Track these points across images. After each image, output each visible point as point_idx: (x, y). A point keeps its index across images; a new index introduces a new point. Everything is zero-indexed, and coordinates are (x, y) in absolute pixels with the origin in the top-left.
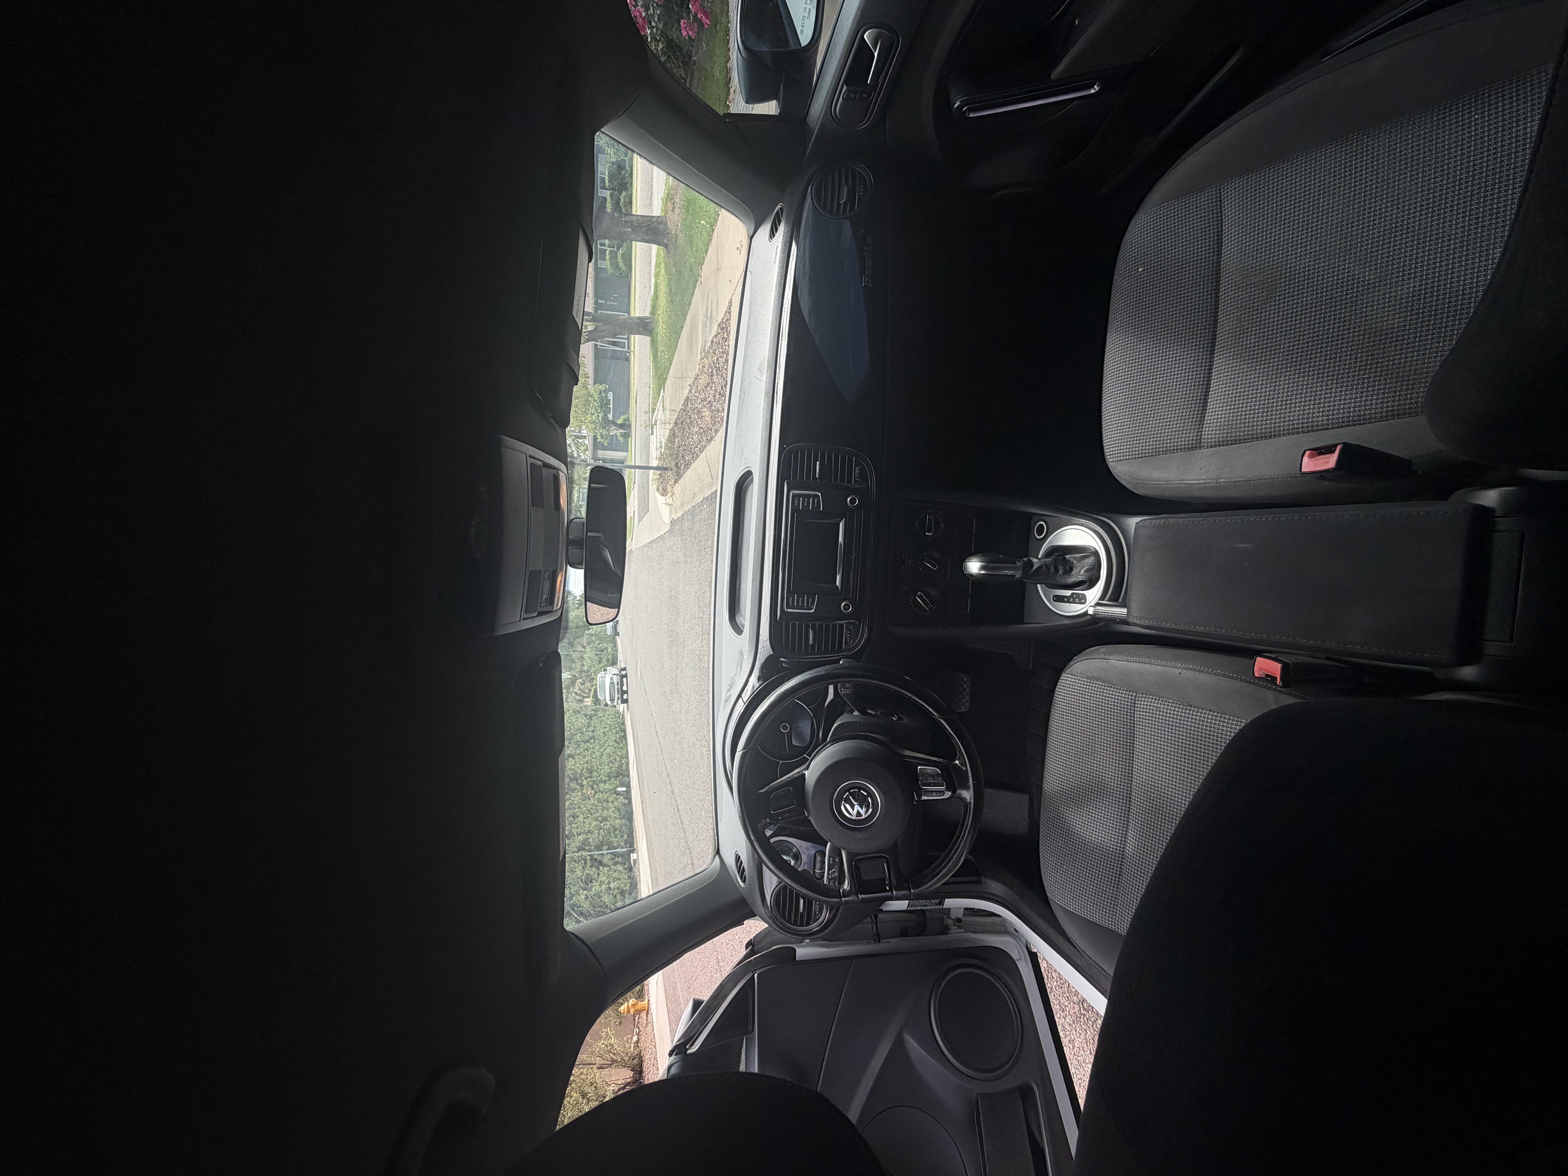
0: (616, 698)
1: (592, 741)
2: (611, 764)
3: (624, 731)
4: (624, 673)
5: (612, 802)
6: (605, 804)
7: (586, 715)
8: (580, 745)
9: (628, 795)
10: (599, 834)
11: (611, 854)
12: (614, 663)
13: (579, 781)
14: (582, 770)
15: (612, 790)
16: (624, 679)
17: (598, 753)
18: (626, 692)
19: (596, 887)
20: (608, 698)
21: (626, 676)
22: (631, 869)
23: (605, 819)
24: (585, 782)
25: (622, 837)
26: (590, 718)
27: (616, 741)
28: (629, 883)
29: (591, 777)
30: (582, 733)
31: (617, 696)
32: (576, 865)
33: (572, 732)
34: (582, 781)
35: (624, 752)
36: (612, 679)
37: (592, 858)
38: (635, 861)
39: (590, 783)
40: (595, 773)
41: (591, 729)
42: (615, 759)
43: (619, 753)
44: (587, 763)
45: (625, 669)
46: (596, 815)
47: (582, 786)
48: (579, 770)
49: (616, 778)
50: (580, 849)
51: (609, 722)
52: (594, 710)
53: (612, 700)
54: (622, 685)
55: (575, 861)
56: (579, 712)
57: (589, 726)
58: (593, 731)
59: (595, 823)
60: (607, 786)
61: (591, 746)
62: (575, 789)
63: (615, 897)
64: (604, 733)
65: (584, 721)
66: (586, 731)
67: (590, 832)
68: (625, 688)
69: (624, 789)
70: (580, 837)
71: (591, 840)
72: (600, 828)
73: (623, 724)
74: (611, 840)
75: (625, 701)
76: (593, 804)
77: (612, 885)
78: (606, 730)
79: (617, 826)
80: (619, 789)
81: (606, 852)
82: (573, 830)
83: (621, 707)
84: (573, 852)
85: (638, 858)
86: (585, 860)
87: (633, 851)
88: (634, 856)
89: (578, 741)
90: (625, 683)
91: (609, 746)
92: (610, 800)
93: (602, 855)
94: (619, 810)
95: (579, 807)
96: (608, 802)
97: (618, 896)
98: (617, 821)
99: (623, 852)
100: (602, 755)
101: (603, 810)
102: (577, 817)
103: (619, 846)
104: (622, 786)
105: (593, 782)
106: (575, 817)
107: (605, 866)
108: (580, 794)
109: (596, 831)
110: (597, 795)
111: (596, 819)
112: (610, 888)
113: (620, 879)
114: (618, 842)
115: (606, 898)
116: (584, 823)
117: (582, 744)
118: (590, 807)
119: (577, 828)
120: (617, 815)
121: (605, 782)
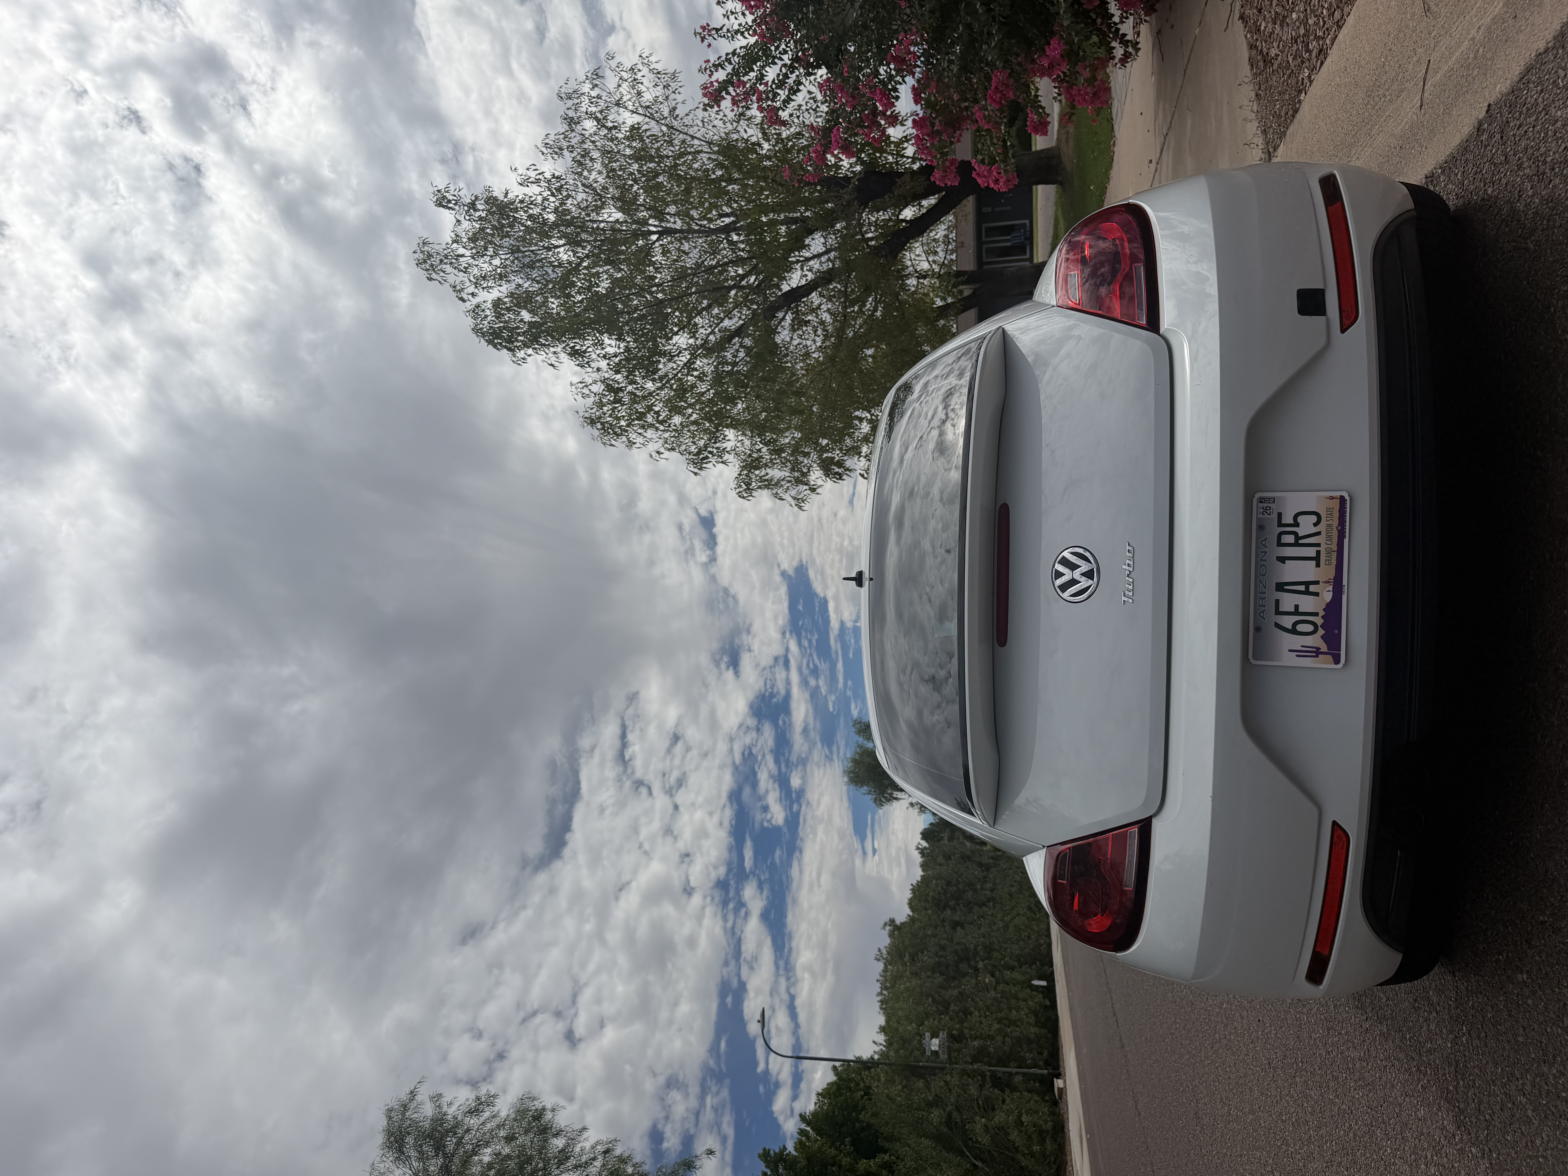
1: (991, 904)
2: (1021, 943)
5: (1025, 1000)
6: (1013, 1001)
7: (980, 865)
8: (971, 908)
9: (1050, 991)
10: (1004, 1043)
11: (1025, 1074)
13: (973, 963)
14: (976, 947)
15: (1024, 982)
17: (1001, 924)
19: (999, 1117)
22: (1053, 1102)
23: (1013, 1023)
24: (981, 965)
25: (1040, 1053)
26: (987, 870)
27: (1029, 908)
28: (1052, 1121)
29: (989, 958)
30: (975, 891)
32: (970, 1080)
33: (961, 887)
34: (977, 962)
35: (1043, 926)
37: (993, 1075)
38: (1060, 1090)
39: (989, 967)
40: (996, 954)
41: (989, 885)
42: (1029, 937)
43: (1035, 928)
44: (984, 937)
46: (999, 1015)
47: (976, 969)
48: (972, 947)
49: (1033, 967)
50: (975, 1059)
52: (992, 858)
55: (969, 1076)
56: (969, 858)
57: (985, 882)
59: (996, 1026)
60: (1017, 975)
61: (990, 913)
62: (967, 974)
63: (1030, 1137)
64: (1011, 895)
65: (978, 872)
66: (982, 889)
67: (992, 1038)
69: (1043, 983)
70: (976, 1043)
71: (992, 1050)
72: (1006, 1035)
74: (1022, 1054)
76: (994, 999)
77: (1024, 1118)
78: (1013, 890)
79: (1033, 1036)
80: (1036, 982)
81: (1014, 1070)
82: (966, 1031)
84: (966, 1063)
85: (1065, 1087)
86: (984, 1077)
87: (1059, 1076)
88: (1059, 1083)
89: (970, 903)
91: (1018, 915)
92: (1020, 996)
93: (1010, 1074)
94: (1035, 1014)
95: (973, 1000)
96: (1018, 999)
97: (1034, 1136)
98: (1033, 1030)
99: (1042, 1075)
100: (1006, 927)
101: (1010, 1010)
102: (971, 1014)
103: (1036, 1066)
104: (1040, 979)
105: (994, 966)
106: (966, 1013)
107: (1013, 1089)
108: (973, 981)
109: (999, 1038)
110: (1001, 987)
111: (999, 1021)
112: (1022, 1123)
113: (1037, 1112)
114: (1032, 1059)
115: (1014, 1135)
116: (981, 1023)
117: (976, 908)
118: (989, 1002)
119: (970, 1029)
120: (1032, 1019)
121: (1012, 969)
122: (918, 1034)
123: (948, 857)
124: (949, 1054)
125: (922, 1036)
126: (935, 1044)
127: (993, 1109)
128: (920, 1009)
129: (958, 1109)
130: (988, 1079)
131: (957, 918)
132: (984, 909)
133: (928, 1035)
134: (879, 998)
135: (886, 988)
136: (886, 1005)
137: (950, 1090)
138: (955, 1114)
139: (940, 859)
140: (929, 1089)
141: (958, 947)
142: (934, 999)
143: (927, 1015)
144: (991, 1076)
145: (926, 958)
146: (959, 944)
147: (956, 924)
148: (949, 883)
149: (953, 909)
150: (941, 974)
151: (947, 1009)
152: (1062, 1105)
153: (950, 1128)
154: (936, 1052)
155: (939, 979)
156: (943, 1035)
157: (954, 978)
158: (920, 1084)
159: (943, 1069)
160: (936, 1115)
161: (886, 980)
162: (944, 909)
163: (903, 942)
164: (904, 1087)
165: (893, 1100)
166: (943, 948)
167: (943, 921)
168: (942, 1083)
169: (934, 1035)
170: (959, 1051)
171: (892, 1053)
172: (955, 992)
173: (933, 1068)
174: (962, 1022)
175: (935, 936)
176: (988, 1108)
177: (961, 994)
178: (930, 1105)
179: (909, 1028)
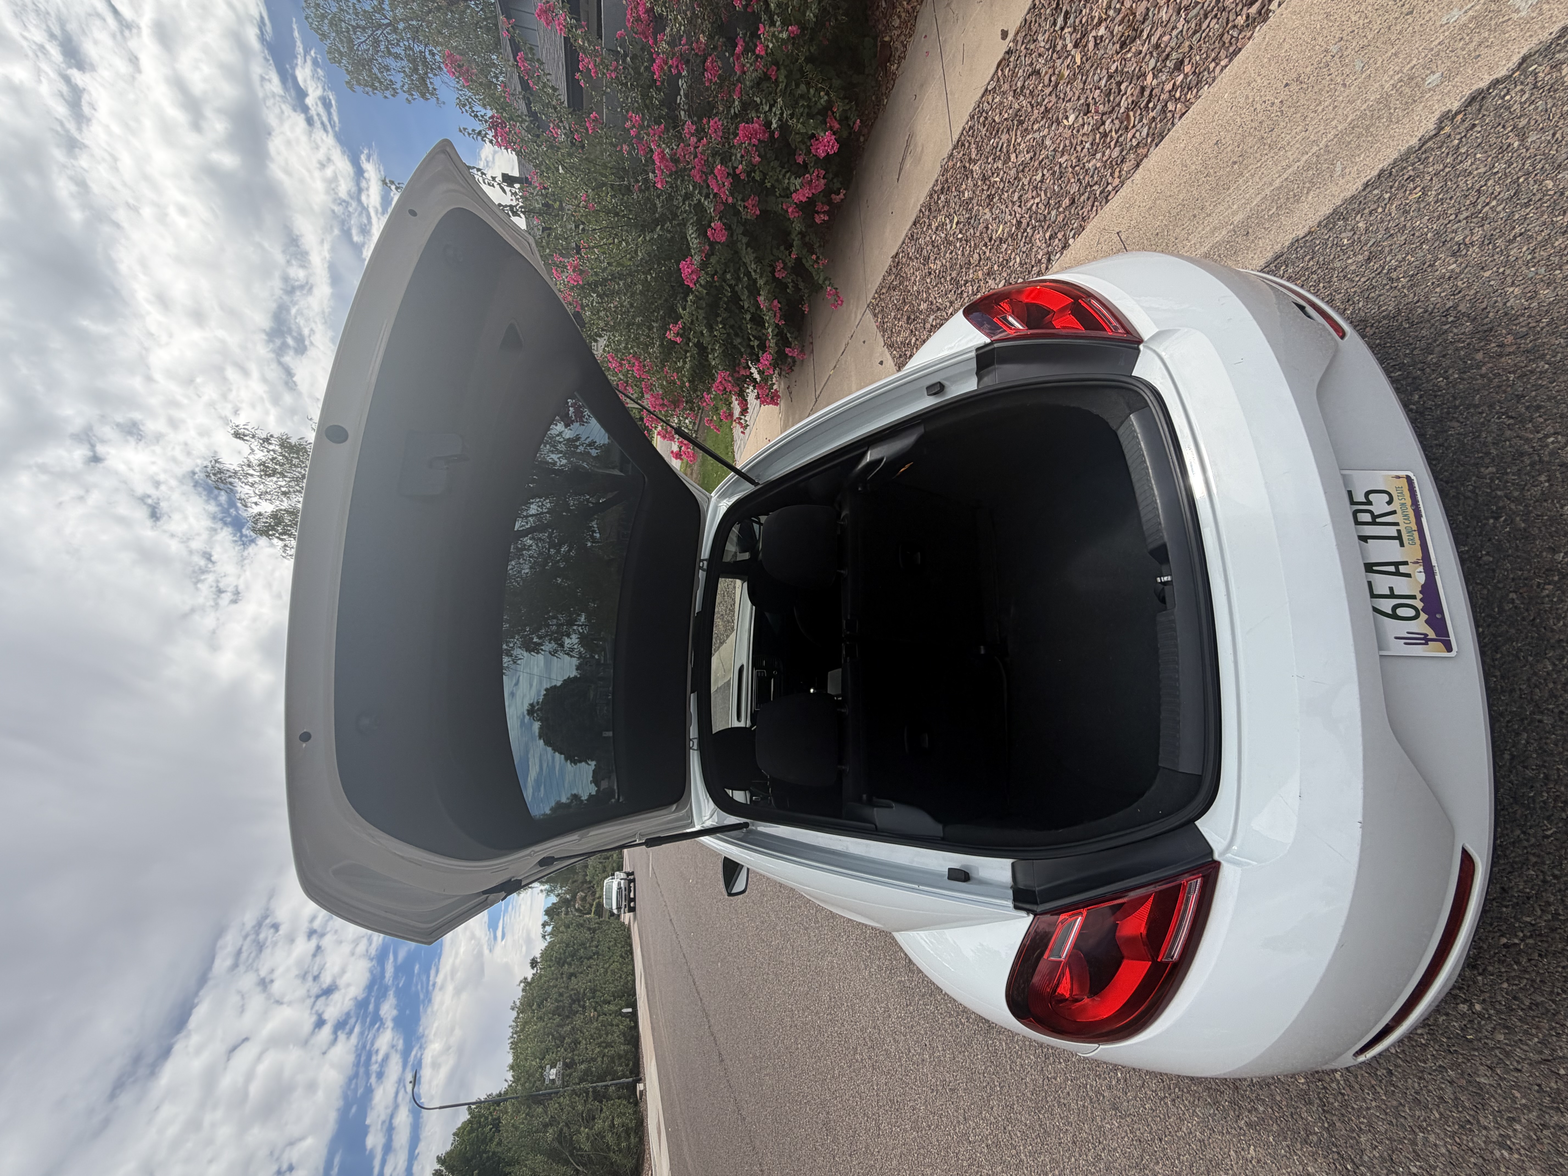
0: (623, 906)
2: (615, 982)
3: (631, 945)
4: (631, 877)
5: (617, 1025)
6: (609, 1028)
7: (589, 929)
8: (582, 962)
9: (634, 1016)
10: (602, 1062)
11: (616, 1085)
12: (620, 868)
13: (582, 1003)
14: (585, 990)
15: (617, 1011)
16: (632, 885)
17: (602, 970)
18: (634, 900)
19: (599, 1125)
20: (614, 906)
21: (634, 881)
22: (636, 1104)
23: (609, 1045)
24: (587, 1003)
25: (627, 1065)
26: (594, 932)
27: (621, 956)
28: (636, 1118)
29: (594, 998)
30: (585, 948)
31: (624, 903)
32: (578, 1098)
33: (576, 947)
34: (585, 1002)
35: (630, 967)
36: (619, 884)
37: (594, 1090)
38: (641, 1092)
39: (593, 1004)
40: (598, 994)
41: (595, 943)
42: (620, 977)
43: (625, 970)
44: (590, 982)
45: (632, 874)
46: (599, 1040)
47: (584, 1007)
48: (582, 991)
49: (621, 998)
50: (582, 1080)
51: (614, 936)
52: (598, 923)
53: (619, 908)
54: (630, 891)
55: (576, 1095)
56: (582, 925)
57: (592, 941)
58: (597, 947)
59: (598, 1050)
60: (612, 1007)
61: (595, 963)
62: (577, 1012)
63: (619, 1137)
64: (609, 948)
65: (588, 935)
66: (590, 947)
67: (594, 1060)
68: (632, 895)
69: (630, 1010)
70: (582, 1066)
71: (594, 1069)
72: (604, 1056)
73: (629, 937)
74: (615, 1068)
75: (632, 910)
76: (596, 1028)
77: (616, 1121)
78: (612, 943)
79: (622, 1053)
80: (625, 1010)
81: (610, 1083)
82: (576, 1058)
83: (626, 917)
84: (574, 1084)
85: (645, 1089)
86: (587, 1093)
87: (639, 1080)
88: (640, 1087)
89: (581, 958)
90: (632, 889)
91: (613, 962)
92: (614, 1023)
93: (606, 1086)
94: (624, 1034)
95: (581, 1032)
96: (612, 1025)
97: (623, 1135)
98: (622, 1047)
99: (628, 1083)
100: (606, 972)
101: (607, 1034)
102: (579, 1043)
103: (624, 1076)
104: (627, 1007)
105: (597, 1002)
106: (577, 1042)
107: (609, 1099)
108: (582, 1017)
109: (599, 1059)
110: (601, 1018)
111: (599, 1045)
112: (614, 1125)
113: (624, 1114)
114: (622, 1071)
115: (609, 1138)
116: (587, 1049)
117: (585, 961)
118: (593, 1031)
119: (579, 1055)
120: (622, 1040)
121: (609, 1003)
122: (541, 1067)
123: (568, 927)
124: (563, 1078)
125: (543, 1068)
126: (553, 1073)
127: (594, 1118)
128: (543, 1046)
129: (567, 1125)
130: (591, 1094)
131: (572, 970)
132: (592, 961)
133: (548, 1067)
134: (510, 1041)
135: (516, 1033)
136: (515, 1046)
137: (562, 1109)
138: (565, 1129)
139: (562, 929)
140: (546, 1112)
141: (572, 992)
142: (553, 1036)
143: (548, 1050)
144: (593, 1092)
145: (549, 1005)
146: (572, 990)
147: (572, 975)
148: (567, 946)
149: (570, 964)
150: (559, 1015)
151: (562, 1042)
152: (641, 1104)
153: (560, 1143)
154: (553, 1080)
155: (558, 1019)
156: (560, 1065)
157: (568, 1017)
158: (540, 1110)
159: (557, 1093)
160: (550, 1134)
161: (517, 1026)
162: (563, 965)
163: (532, 994)
164: (527, 1114)
165: (516, 1128)
166: (561, 995)
167: (562, 974)
168: (557, 1105)
169: (553, 1066)
170: (570, 1075)
171: (519, 1087)
172: (569, 1028)
173: (550, 1094)
174: (573, 1051)
175: (556, 986)
176: (590, 1119)
177: (573, 1028)
178: (546, 1126)
179: (534, 1063)
